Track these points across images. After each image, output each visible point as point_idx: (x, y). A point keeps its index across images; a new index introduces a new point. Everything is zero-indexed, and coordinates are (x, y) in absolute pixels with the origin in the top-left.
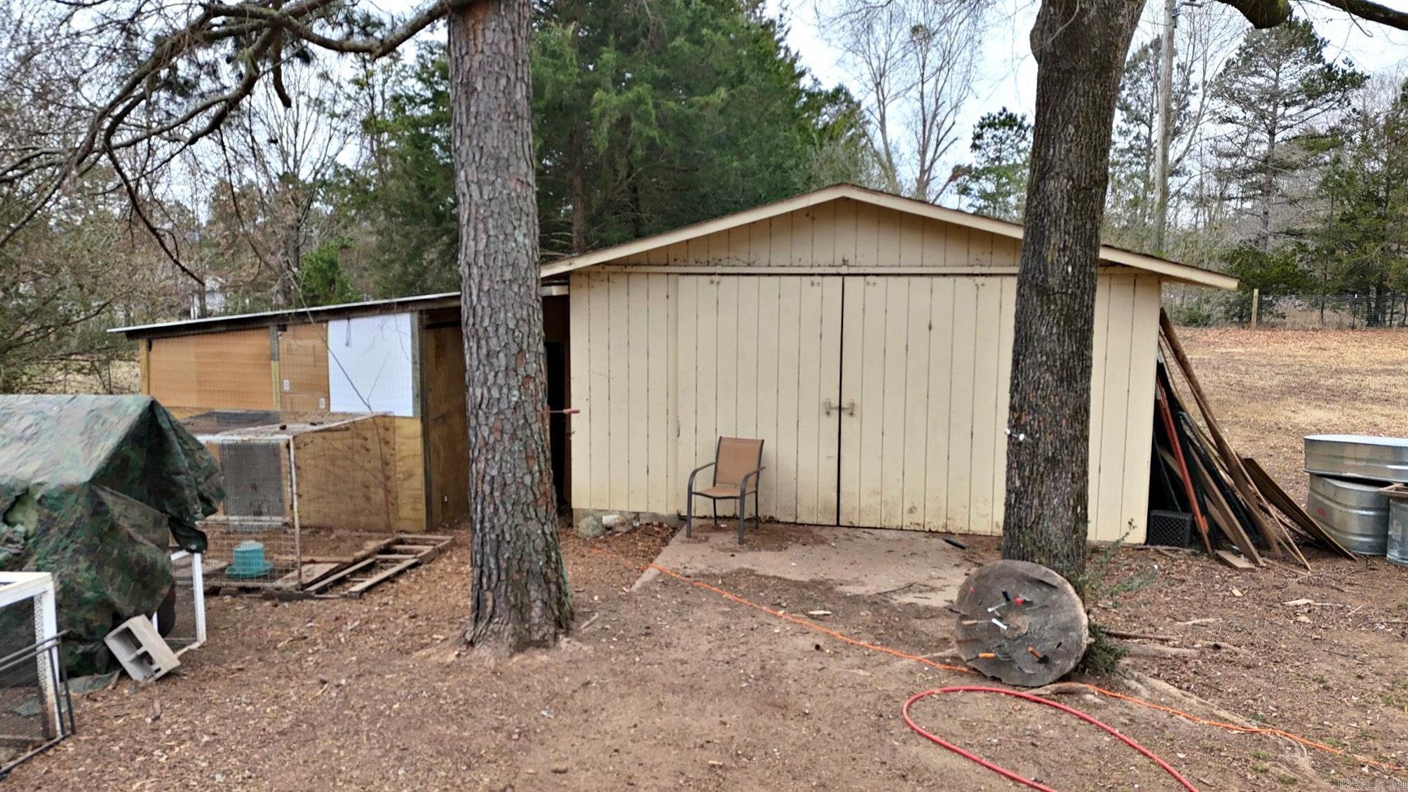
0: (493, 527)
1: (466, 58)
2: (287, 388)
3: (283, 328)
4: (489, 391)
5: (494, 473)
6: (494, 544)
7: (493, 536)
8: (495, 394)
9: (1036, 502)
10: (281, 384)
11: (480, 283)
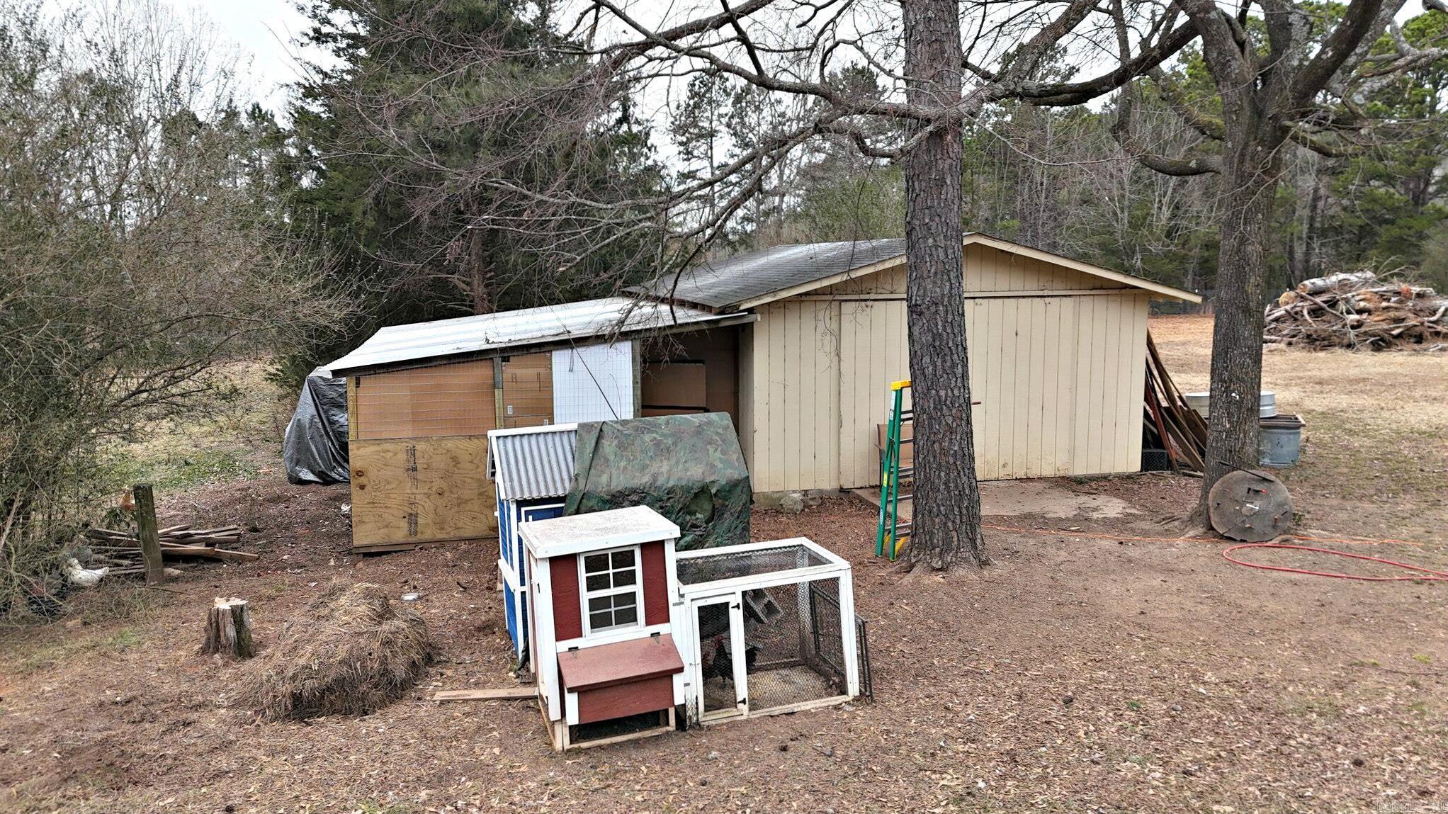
0: (956, 487)
1: (939, 161)
2: (510, 412)
3: (506, 359)
4: (952, 391)
5: (956, 448)
6: (958, 498)
7: (957, 492)
8: (956, 393)
9: (1241, 435)
10: (505, 409)
11: (946, 317)
